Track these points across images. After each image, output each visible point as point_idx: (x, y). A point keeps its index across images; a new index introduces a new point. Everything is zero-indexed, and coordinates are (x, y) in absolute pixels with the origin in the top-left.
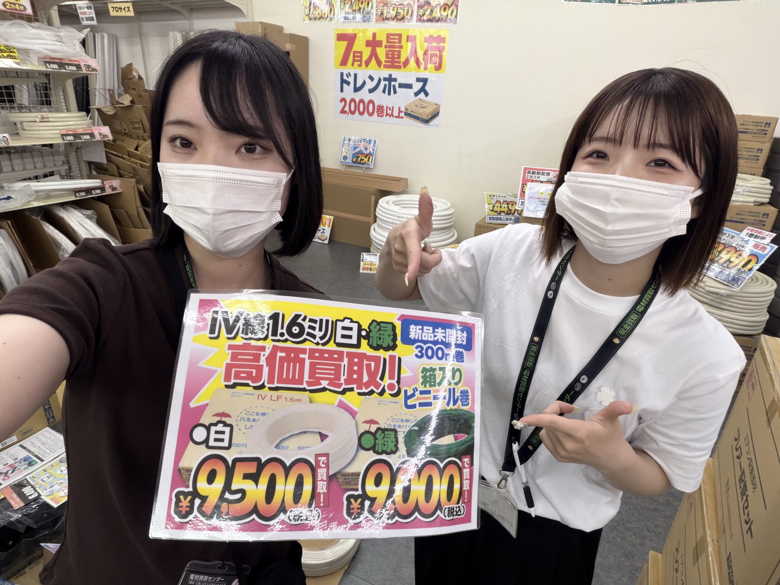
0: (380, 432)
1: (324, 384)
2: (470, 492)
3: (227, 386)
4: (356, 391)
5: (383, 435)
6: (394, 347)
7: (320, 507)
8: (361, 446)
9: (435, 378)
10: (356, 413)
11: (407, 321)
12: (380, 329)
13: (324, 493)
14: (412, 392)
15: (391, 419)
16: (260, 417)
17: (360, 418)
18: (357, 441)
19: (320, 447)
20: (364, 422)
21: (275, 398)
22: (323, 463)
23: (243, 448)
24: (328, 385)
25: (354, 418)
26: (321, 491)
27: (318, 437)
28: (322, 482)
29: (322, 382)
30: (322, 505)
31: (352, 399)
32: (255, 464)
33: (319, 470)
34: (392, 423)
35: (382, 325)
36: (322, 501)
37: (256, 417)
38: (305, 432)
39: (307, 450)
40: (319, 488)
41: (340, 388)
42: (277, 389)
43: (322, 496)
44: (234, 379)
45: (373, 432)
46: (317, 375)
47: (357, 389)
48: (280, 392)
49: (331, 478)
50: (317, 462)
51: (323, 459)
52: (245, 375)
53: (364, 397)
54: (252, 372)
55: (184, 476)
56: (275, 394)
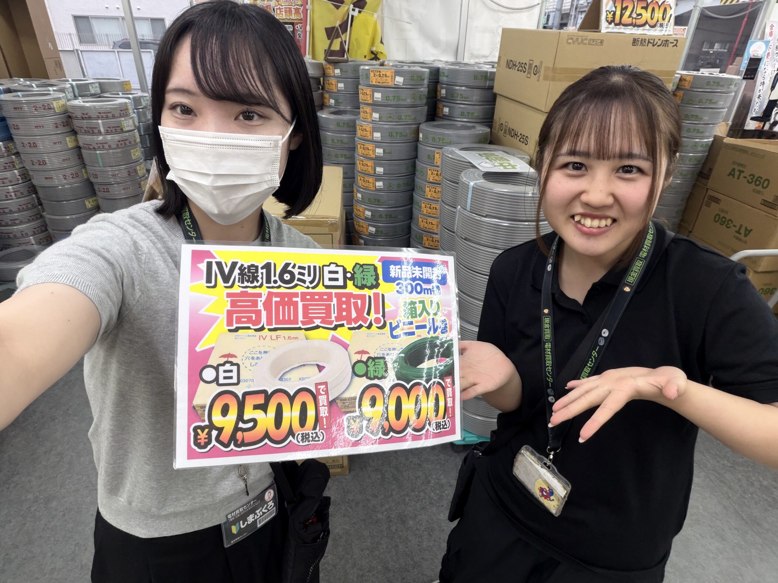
0: (371, 360)
1: (317, 322)
2: (453, 408)
3: (230, 331)
4: (347, 326)
5: (373, 363)
6: (377, 286)
7: (323, 429)
8: (354, 373)
9: (416, 311)
10: (348, 345)
11: (387, 263)
12: (363, 271)
13: (326, 417)
14: (397, 324)
15: (379, 349)
16: (263, 355)
17: (353, 349)
18: (351, 370)
19: (319, 377)
20: (356, 353)
21: (274, 337)
22: (323, 391)
23: (251, 383)
24: (321, 323)
25: (347, 349)
26: (324, 415)
27: (316, 368)
28: (323, 408)
29: (315, 320)
30: (325, 427)
31: (343, 333)
32: (263, 396)
33: (320, 397)
34: (381, 352)
35: (364, 267)
36: (325, 424)
37: (259, 355)
38: (304, 365)
39: (307, 380)
40: (321, 412)
41: (332, 325)
42: (275, 329)
43: (324, 419)
44: (236, 323)
45: (365, 361)
46: (310, 315)
47: (347, 324)
48: (279, 332)
49: (331, 403)
50: (317, 390)
51: (322, 387)
52: (245, 320)
53: (353, 331)
54: (252, 316)
55: (199, 412)
56: (274, 334)
